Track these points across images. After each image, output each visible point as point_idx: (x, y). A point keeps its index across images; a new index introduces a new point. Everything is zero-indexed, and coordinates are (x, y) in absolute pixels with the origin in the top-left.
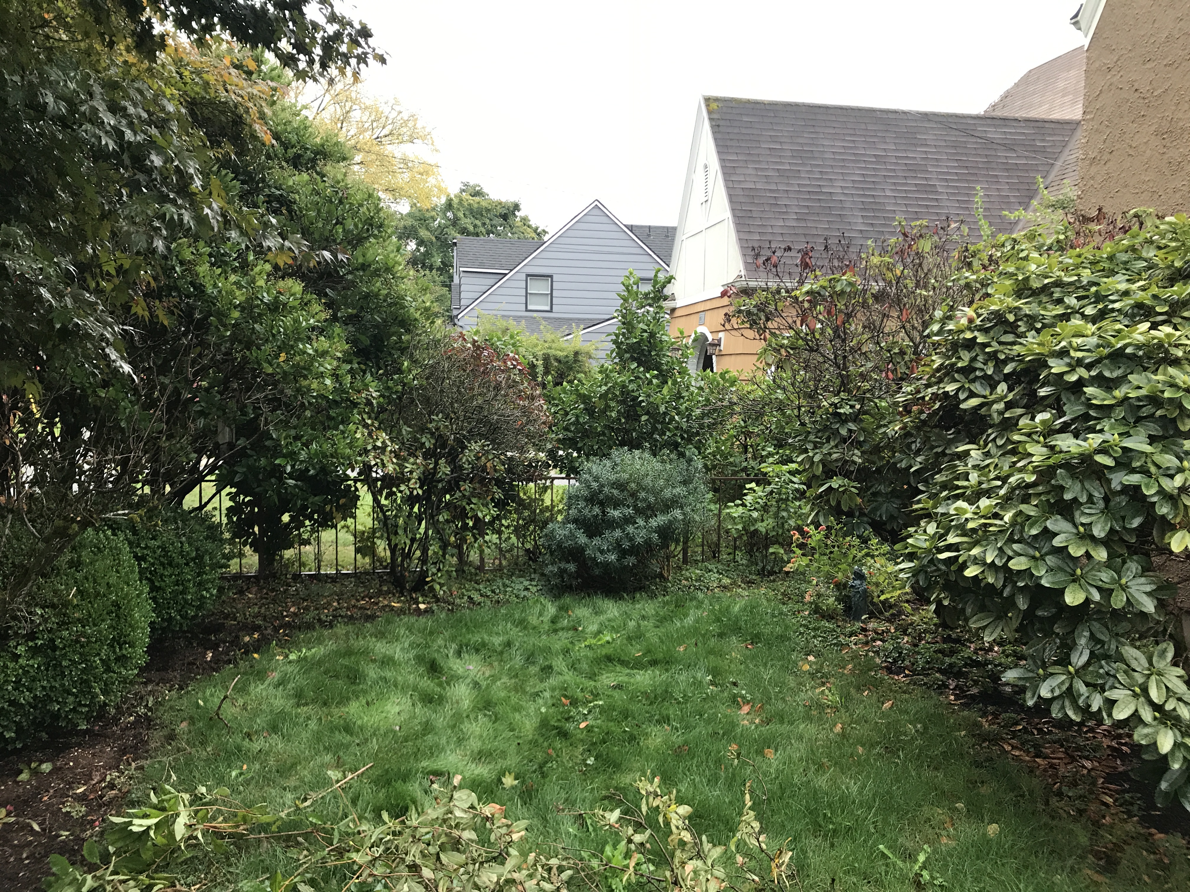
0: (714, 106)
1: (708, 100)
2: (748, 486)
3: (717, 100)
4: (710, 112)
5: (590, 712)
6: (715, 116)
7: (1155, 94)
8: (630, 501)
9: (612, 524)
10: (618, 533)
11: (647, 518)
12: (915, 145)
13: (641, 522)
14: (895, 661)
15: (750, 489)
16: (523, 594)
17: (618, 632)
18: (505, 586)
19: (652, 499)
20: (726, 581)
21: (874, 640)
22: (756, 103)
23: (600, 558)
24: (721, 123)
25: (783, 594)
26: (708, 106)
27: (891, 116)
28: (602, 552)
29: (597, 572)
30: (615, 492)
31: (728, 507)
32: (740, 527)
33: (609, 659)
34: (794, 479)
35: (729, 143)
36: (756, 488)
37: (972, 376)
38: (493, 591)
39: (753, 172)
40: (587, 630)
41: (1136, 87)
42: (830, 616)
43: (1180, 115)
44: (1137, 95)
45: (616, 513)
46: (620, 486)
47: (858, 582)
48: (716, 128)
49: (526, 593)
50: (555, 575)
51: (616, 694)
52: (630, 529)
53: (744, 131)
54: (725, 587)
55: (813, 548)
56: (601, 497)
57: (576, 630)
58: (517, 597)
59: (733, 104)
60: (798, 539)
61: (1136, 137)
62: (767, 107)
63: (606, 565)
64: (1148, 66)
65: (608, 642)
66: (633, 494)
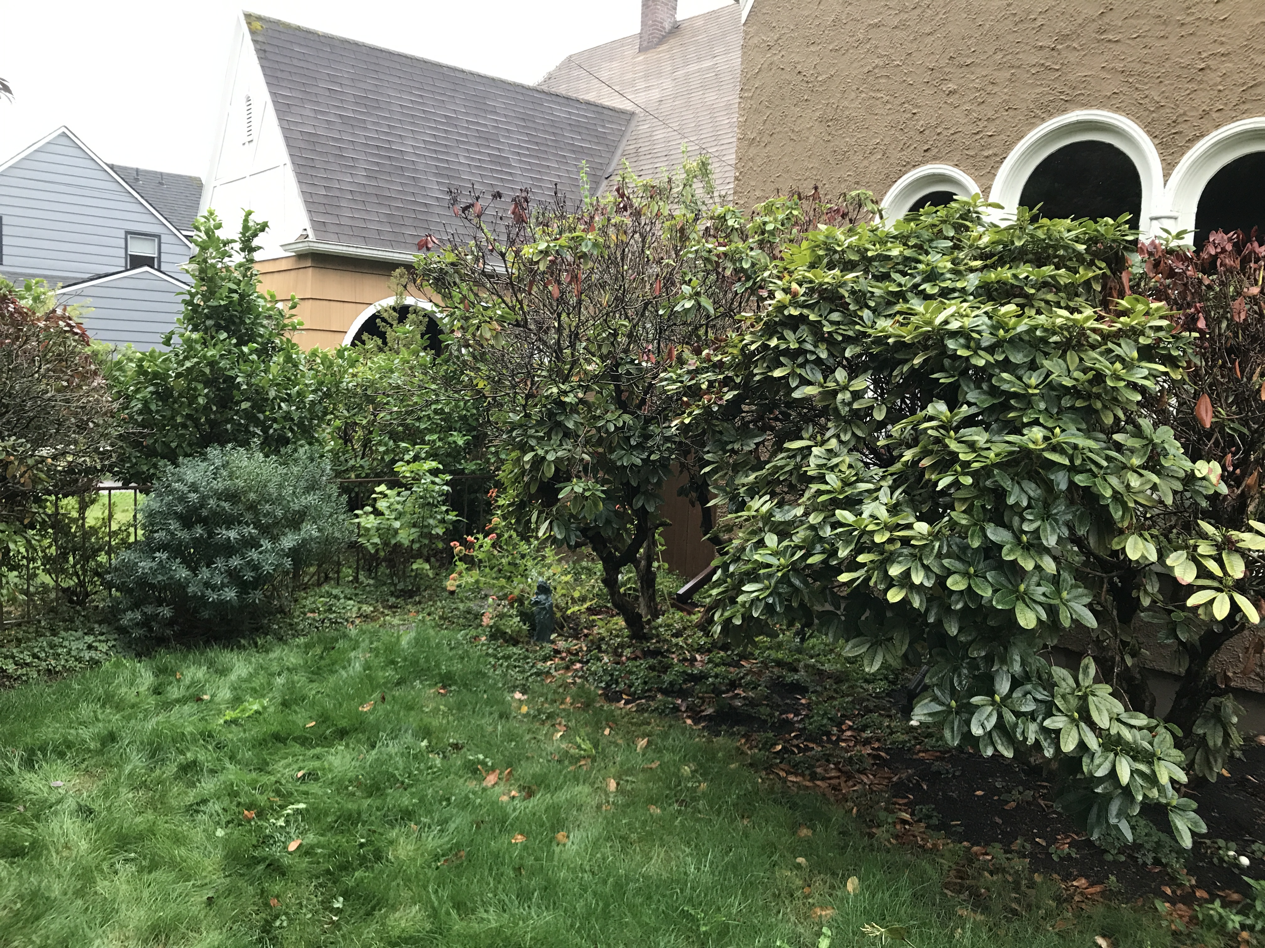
0: (257, 25)
1: (248, 17)
2: (378, 489)
3: (259, 18)
4: (253, 32)
5: (287, 822)
6: (260, 39)
7: (820, 79)
8: (248, 517)
9: (228, 549)
10: (235, 562)
11: (274, 539)
12: (485, 111)
13: (266, 544)
14: (608, 685)
15: (381, 493)
16: (87, 655)
17: (263, 696)
18: (52, 646)
19: (279, 513)
20: (367, 609)
21: (573, 663)
22: (308, 32)
23: (213, 597)
24: (268, 48)
25: (441, 618)
26: (249, 23)
27: (458, 75)
28: (214, 588)
29: (206, 614)
30: (226, 505)
31: (357, 516)
32: (376, 540)
33: (279, 738)
34: (437, 480)
35: (279, 74)
36: (388, 492)
37: (800, 360)
38: (35, 656)
39: (312, 114)
40: (217, 699)
41: (799, 68)
42: (514, 641)
43: (846, 103)
44: (800, 77)
45: (233, 534)
46: (232, 496)
47: (542, 597)
48: (263, 53)
49: (93, 653)
50: (137, 624)
51: (314, 788)
52: (253, 554)
53: (295, 62)
54: (366, 616)
55: (480, 561)
56: (205, 513)
57: (199, 700)
58: (79, 660)
59: (281, 29)
60: (461, 551)
61: (799, 122)
62: (322, 39)
63: (222, 604)
64: (812, 48)
65: (257, 712)
66: (252, 507)
